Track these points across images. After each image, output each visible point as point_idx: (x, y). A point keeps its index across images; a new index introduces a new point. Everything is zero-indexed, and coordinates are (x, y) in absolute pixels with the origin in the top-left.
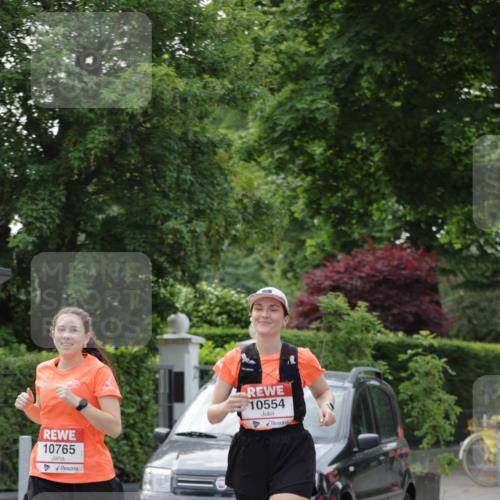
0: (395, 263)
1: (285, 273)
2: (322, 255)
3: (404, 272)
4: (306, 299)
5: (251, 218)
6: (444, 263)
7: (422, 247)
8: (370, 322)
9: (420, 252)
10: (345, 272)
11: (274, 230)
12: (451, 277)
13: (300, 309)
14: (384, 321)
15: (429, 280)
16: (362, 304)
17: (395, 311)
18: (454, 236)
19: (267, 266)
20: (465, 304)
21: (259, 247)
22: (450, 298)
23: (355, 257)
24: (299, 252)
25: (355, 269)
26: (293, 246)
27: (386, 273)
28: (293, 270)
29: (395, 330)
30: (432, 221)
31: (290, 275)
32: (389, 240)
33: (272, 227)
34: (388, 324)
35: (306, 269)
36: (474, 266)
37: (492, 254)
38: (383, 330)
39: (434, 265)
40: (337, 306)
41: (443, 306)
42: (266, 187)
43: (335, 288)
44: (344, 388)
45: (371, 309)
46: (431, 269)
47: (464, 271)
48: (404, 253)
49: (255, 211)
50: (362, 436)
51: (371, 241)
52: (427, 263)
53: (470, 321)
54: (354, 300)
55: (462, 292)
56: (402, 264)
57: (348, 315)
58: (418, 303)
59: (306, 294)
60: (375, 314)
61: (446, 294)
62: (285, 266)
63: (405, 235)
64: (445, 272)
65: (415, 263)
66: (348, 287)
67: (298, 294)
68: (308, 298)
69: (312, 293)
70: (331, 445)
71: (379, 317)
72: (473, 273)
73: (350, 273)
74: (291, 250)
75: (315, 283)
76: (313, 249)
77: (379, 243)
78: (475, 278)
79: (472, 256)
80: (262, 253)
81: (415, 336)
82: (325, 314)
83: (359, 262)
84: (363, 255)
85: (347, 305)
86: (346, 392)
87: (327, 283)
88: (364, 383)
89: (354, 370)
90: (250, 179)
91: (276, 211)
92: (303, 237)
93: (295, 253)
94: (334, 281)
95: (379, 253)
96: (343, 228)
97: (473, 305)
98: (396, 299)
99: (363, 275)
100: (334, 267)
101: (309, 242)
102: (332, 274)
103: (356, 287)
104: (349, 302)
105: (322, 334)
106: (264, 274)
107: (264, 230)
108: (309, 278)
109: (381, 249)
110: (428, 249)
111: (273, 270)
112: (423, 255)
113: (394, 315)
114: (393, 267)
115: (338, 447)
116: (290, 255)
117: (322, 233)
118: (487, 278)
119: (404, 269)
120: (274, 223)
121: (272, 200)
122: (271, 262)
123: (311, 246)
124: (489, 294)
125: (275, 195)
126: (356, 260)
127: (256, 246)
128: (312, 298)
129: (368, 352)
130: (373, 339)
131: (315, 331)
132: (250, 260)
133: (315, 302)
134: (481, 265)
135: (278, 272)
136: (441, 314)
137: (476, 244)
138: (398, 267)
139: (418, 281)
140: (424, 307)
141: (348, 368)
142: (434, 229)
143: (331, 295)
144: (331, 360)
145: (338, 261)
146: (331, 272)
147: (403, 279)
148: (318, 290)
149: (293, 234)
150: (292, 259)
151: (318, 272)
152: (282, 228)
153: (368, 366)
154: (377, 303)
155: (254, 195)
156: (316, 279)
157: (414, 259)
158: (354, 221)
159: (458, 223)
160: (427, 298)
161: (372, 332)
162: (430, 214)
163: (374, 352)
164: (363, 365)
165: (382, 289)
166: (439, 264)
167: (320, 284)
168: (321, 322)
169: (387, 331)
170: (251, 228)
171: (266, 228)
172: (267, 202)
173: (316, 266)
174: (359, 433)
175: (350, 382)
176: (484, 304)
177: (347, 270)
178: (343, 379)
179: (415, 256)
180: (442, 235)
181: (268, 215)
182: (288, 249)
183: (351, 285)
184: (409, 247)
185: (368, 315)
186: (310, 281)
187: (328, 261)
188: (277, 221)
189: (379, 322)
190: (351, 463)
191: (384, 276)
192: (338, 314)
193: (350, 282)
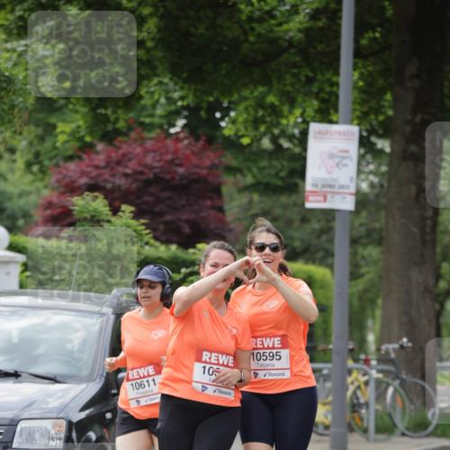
0: (169, 157)
1: (29, 165)
2: (77, 144)
3: (181, 170)
4: (55, 200)
6: (229, 159)
7: (204, 138)
9: (201, 143)
10: (105, 167)
11: (16, 111)
12: (239, 176)
13: (48, 212)
14: (154, 230)
15: (211, 179)
16: (127, 209)
17: (168, 218)
18: (241, 127)
19: (6, 155)
20: (253, 211)
22: (236, 203)
23: (119, 148)
24: (47, 138)
25: (119, 163)
26: (40, 131)
27: (156, 170)
28: (40, 163)
29: (167, 242)
30: (215, 105)
31: (35, 168)
32: (161, 126)
33: (13, 107)
34: (158, 234)
35: (54, 161)
36: (264, 163)
37: (288, 149)
38: (152, 241)
39: (216, 161)
40: (95, 210)
41: (228, 213)
42: (7, 55)
43: (93, 188)
44: (103, 315)
45: (137, 215)
46: (212, 167)
47: (255, 170)
48: (180, 145)
51: (140, 129)
52: (209, 158)
54: (117, 203)
56: (177, 159)
58: (196, 208)
59: (56, 193)
60: (142, 221)
61: (232, 198)
62: (30, 157)
63: (181, 122)
64: (231, 170)
65: (195, 161)
66: (109, 186)
67: (46, 193)
68: (58, 198)
69: (63, 193)
70: (84, 386)
71: (147, 226)
72: (266, 172)
73: (112, 169)
74: (36, 136)
75: (67, 180)
76: (66, 138)
77: (150, 131)
78: (266, 180)
79: (264, 151)
81: (191, 251)
82: (79, 220)
83: (124, 155)
84: (128, 147)
85: (108, 208)
86: (105, 318)
87: (83, 181)
89: (115, 291)
91: (19, 86)
92: (53, 120)
93: (42, 139)
94: (91, 178)
95: (149, 144)
96: (102, 111)
98: (169, 202)
99: (128, 171)
100: (91, 160)
101: (61, 127)
102: (89, 169)
103: (119, 187)
104: (110, 205)
106: (3, 166)
108: (60, 173)
109: (152, 139)
110: (210, 141)
111: (14, 161)
112: (204, 148)
113: (166, 223)
114: (166, 162)
115: (93, 388)
116: (35, 142)
117: (78, 116)
118: (282, 178)
119: (180, 165)
120: (16, 103)
121: (14, 72)
122: (12, 151)
123: (63, 132)
124: (284, 199)
126: (120, 152)
128: (63, 199)
130: (139, 253)
133: (68, 204)
134: (274, 162)
135: (20, 163)
136: (223, 221)
137: (269, 136)
138: (172, 162)
139: (196, 181)
140: (204, 214)
142: (218, 115)
143: (88, 196)
145: (97, 153)
146: (89, 166)
147: (178, 178)
148: (72, 189)
149: (41, 116)
150: (39, 148)
151: (72, 166)
152: (27, 108)
154: (144, 207)
156: (70, 174)
159: (246, 109)
160: (208, 203)
161: (139, 244)
162: (211, 99)
165: (152, 190)
166: (223, 160)
167: (74, 182)
169: (157, 244)
171: (6, 107)
172: (7, 74)
173: (69, 158)
174: (120, 371)
175: (111, 307)
176: (278, 211)
177: (108, 165)
178: (101, 303)
179: (195, 149)
180: (228, 123)
181: (9, 92)
182: (33, 135)
183: (114, 183)
184: (186, 138)
185: (134, 223)
186: (60, 176)
187: (84, 152)
188: (21, 99)
189: (147, 231)
190: (108, 408)
191: (155, 174)
192: (95, 221)
193: (112, 180)
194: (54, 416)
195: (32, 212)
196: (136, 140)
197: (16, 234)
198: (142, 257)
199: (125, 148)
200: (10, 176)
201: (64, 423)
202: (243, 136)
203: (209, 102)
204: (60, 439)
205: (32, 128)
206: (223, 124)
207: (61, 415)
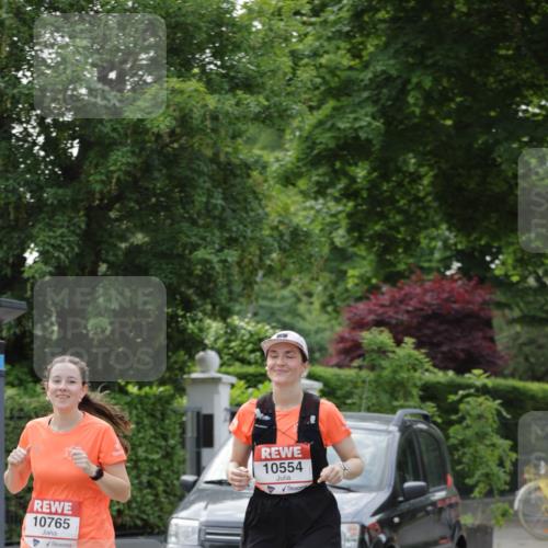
0: (445, 295)
1: (324, 306)
2: (366, 287)
3: (455, 306)
4: (347, 335)
5: (287, 247)
6: (499, 296)
7: (476, 278)
8: (417, 359)
9: (472, 283)
10: (390, 306)
11: (313, 260)
12: (507, 312)
13: (341, 345)
14: (433, 359)
15: (482, 314)
16: (409, 341)
17: (445, 348)
18: (510, 268)
19: (305, 299)
20: (520, 341)
21: (296, 278)
22: (505, 334)
23: (401, 289)
24: (340, 283)
25: (401, 302)
26: (333, 277)
27: (434, 307)
28: (333, 304)
29: (444, 368)
30: (486, 250)
31: (330, 309)
32: (438, 270)
33: (310, 256)
34: (437, 362)
35: (347, 302)
36: (531, 299)
38: (431, 368)
39: (487, 297)
40: (382, 342)
41: (498, 343)
42: (304, 213)
43: (379, 323)
44: (389, 432)
45: (418, 346)
46: (485, 302)
47: (522, 305)
48: (455, 285)
49: (292, 239)
50: (408, 485)
51: (418, 272)
52: (481, 295)
53: (527, 359)
54: (400, 337)
55: (518, 328)
56: (453, 296)
57: (394, 352)
58: (470, 338)
59: (347, 330)
60: (423, 351)
61: (501, 330)
62: (325, 299)
63: (456, 265)
64: (500, 305)
65: (467, 296)
66: (394, 322)
67: (338, 329)
68: (350, 333)
69: (353, 329)
70: (374, 494)
71: (427, 355)
72: (531, 307)
74: (331, 282)
75: (357, 318)
76: (356, 281)
77: (428, 274)
78: (532, 313)
79: (530, 288)
80: (299, 285)
81: (467, 375)
82: (368, 351)
83: (406, 295)
84: (411, 287)
85: (392, 341)
86: (391, 436)
87: (371, 317)
88: (410, 426)
89: (400, 412)
90: (286, 204)
91: (314, 239)
92: (344, 267)
93: (335, 284)
94: (377, 315)
95: (428, 285)
96: (388, 257)
97: (531, 342)
98: (445, 334)
99: (410, 308)
100: (377, 299)
101: (351, 272)
102: (376, 308)
103: (402, 322)
104: (394, 338)
105: (364, 373)
106: (302, 308)
107: (302, 260)
108: (351, 312)
109: (429, 280)
110: (482, 281)
111: (311, 303)
112: (476, 287)
113: (443, 353)
114: (443, 300)
115: (382, 497)
116: (330, 286)
117: (365, 263)
119: (455, 302)
120: (312, 253)
121: (311, 227)
122: (310, 295)
123: (353, 276)
125: (313, 221)
126: (403, 292)
127: (293, 277)
128: (354, 334)
129: (415, 392)
130: (420, 379)
131: (356, 370)
132: (286, 292)
133: (357, 338)
134: (539, 298)
135: (317, 305)
136: (495, 351)
137: (534, 275)
138: (447, 300)
139: (471, 315)
140: (476, 343)
141: (393, 411)
142: (488, 258)
143: (375, 330)
144: (374, 401)
145: (383, 294)
146: (375, 305)
147: (453, 312)
148: (361, 325)
149: (334, 264)
150: (333, 291)
151: (361, 306)
152: (322, 257)
153: (415, 407)
154: (424, 339)
155: (291, 221)
156: (358, 313)
157: (466, 291)
158: (400, 250)
159: (515, 252)
160: (480, 334)
161: (420, 371)
162: (483, 242)
163: (421, 393)
164: (409, 407)
165: (431, 324)
166: (493, 297)
167: (363, 319)
168: (364, 360)
169: (436, 370)
170: (287, 257)
171: (304, 257)
172: (305, 229)
173: (359, 299)
174: (405, 481)
175: (394, 425)
176: (542, 341)
177: (392, 304)
178: (388, 422)
179: (468, 288)
180: (497, 265)
181: (306, 244)
182: (327, 280)
183: (397, 319)
184: (460, 279)
185: (416, 353)
186: (352, 315)
187: (372, 293)
188: (317, 249)
189: (427, 360)
190: (396, 513)
191: (433, 310)
192: (382, 351)
193: (395, 316)
194: (350, 520)
195: (328, 346)
196: (416, 282)
197: (313, 365)
198: (423, 382)
199: (407, 289)
200: (308, 316)
201: (358, 527)
202: (512, 275)
203: (480, 245)
204: (354, 540)
205: (326, 274)
206: (493, 266)
207: (355, 520)
